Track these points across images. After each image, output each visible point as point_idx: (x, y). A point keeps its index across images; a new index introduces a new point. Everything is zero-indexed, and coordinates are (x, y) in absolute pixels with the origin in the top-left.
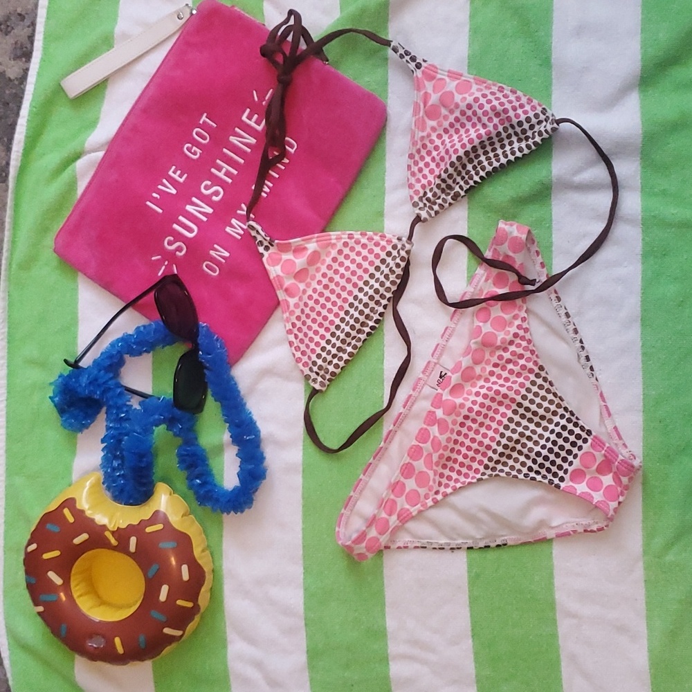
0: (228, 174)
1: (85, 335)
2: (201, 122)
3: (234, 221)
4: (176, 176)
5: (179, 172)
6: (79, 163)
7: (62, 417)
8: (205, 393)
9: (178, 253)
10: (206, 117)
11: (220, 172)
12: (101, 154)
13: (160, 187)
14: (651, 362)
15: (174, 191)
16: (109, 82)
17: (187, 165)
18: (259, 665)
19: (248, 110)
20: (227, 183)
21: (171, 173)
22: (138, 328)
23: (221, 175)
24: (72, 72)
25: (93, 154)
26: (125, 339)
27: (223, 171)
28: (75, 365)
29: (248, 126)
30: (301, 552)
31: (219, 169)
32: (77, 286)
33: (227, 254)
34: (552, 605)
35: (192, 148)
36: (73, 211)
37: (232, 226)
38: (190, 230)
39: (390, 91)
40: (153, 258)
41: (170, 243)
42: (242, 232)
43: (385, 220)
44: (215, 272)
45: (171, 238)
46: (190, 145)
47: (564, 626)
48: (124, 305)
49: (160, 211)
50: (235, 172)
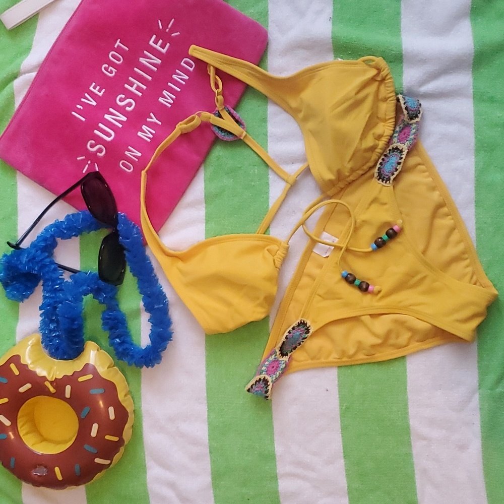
0: (138, 89)
1: (24, 222)
2: (116, 46)
3: (144, 127)
4: (96, 91)
5: (98, 88)
6: (16, 83)
7: (6, 290)
8: (124, 268)
9: (98, 154)
10: (120, 42)
11: (132, 87)
12: (34, 74)
13: (83, 100)
14: (483, 235)
15: (94, 103)
16: (40, 16)
17: (104, 82)
18: (172, 486)
19: (154, 37)
20: (138, 96)
21: (91, 88)
22: (68, 216)
23: (133, 89)
24: (9, 8)
25: (27, 75)
26: (57, 225)
27: (135, 87)
28: (16, 247)
29: (155, 49)
30: (206, 394)
31: (132, 85)
32: (16, 183)
33: (139, 154)
34: (407, 430)
35: (109, 67)
36: (12, 121)
37: (143, 131)
38: (109, 135)
39: (270, 20)
40: (78, 159)
41: (92, 146)
42: (151, 136)
43: (268, 126)
44: (129, 169)
45: (93, 142)
46: (107, 66)
47: (417, 447)
48: (55, 197)
49: (83, 119)
50: (145, 87)
